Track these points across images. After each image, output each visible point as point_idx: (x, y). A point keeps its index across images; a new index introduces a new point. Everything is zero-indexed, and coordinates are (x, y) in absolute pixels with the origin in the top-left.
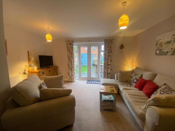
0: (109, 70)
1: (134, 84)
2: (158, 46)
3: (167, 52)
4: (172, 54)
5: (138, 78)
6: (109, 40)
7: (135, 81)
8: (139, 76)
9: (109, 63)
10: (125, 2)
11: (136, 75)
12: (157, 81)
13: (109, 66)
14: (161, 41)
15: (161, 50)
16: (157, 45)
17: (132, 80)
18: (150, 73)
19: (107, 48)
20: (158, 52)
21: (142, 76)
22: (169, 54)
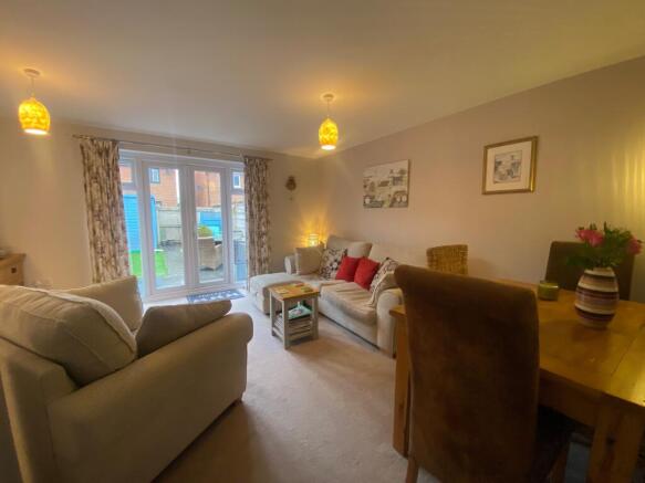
0: (263, 250)
1: (334, 274)
2: (367, 189)
3: (383, 202)
4: (391, 206)
5: (339, 259)
6: (257, 161)
7: (335, 265)
8: (342, 252)
9: (263, 229)
10: (331, 96)
11: (333, 252)
12: (373, 256)
13: (264, 239)
14: (372, 180)
15: (372, 198)
16: (365, 186)
17: (328, 265)
18: (362, 243)
19: (255, 184)
20: (368, 201)
21: (346, 252)
22: (385, 205)
